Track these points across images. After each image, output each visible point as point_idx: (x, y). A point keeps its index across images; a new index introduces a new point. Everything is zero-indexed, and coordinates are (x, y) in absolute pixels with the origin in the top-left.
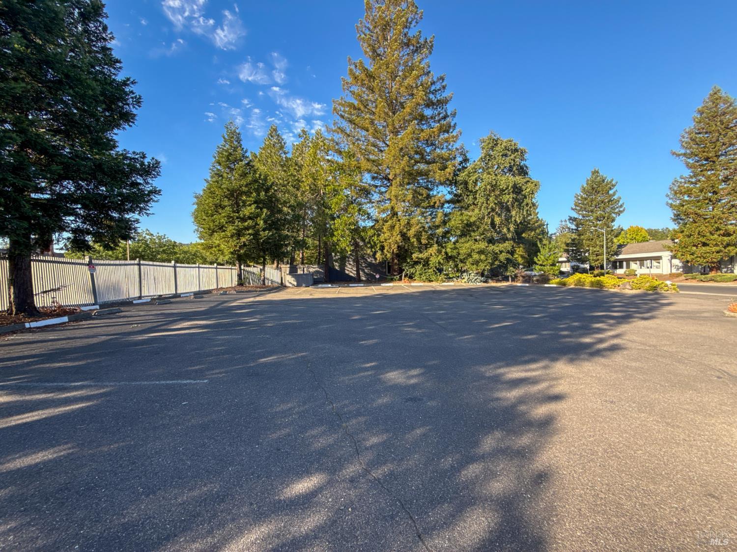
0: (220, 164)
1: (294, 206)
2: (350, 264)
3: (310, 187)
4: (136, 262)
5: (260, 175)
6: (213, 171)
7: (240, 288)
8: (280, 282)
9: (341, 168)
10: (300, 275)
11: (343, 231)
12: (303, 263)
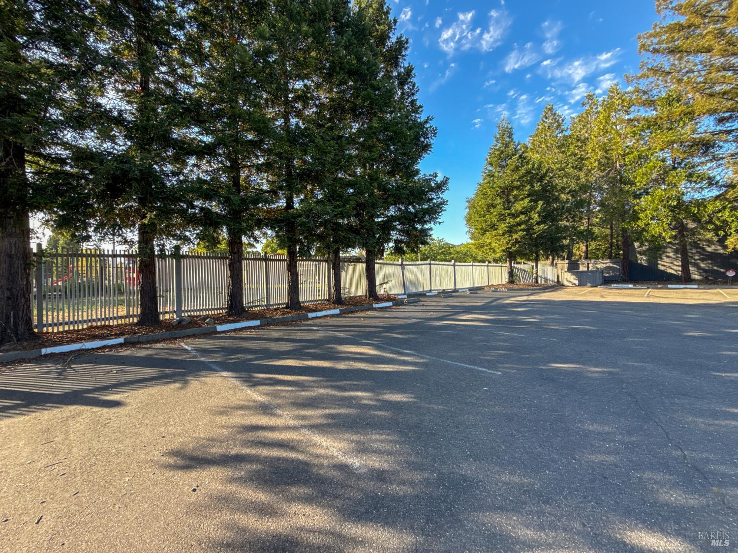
0: (491, 165)
1: (575, 191)
2: (668, 257)
3: (600, 163)
4: (428, 262)
5: (533, 165)
6: (485, 173)
7: (511, 286)
8: (556, 280)
9: (653, 125)
10: (583, 272)
11: (657, 210)
12: (586, 258)
